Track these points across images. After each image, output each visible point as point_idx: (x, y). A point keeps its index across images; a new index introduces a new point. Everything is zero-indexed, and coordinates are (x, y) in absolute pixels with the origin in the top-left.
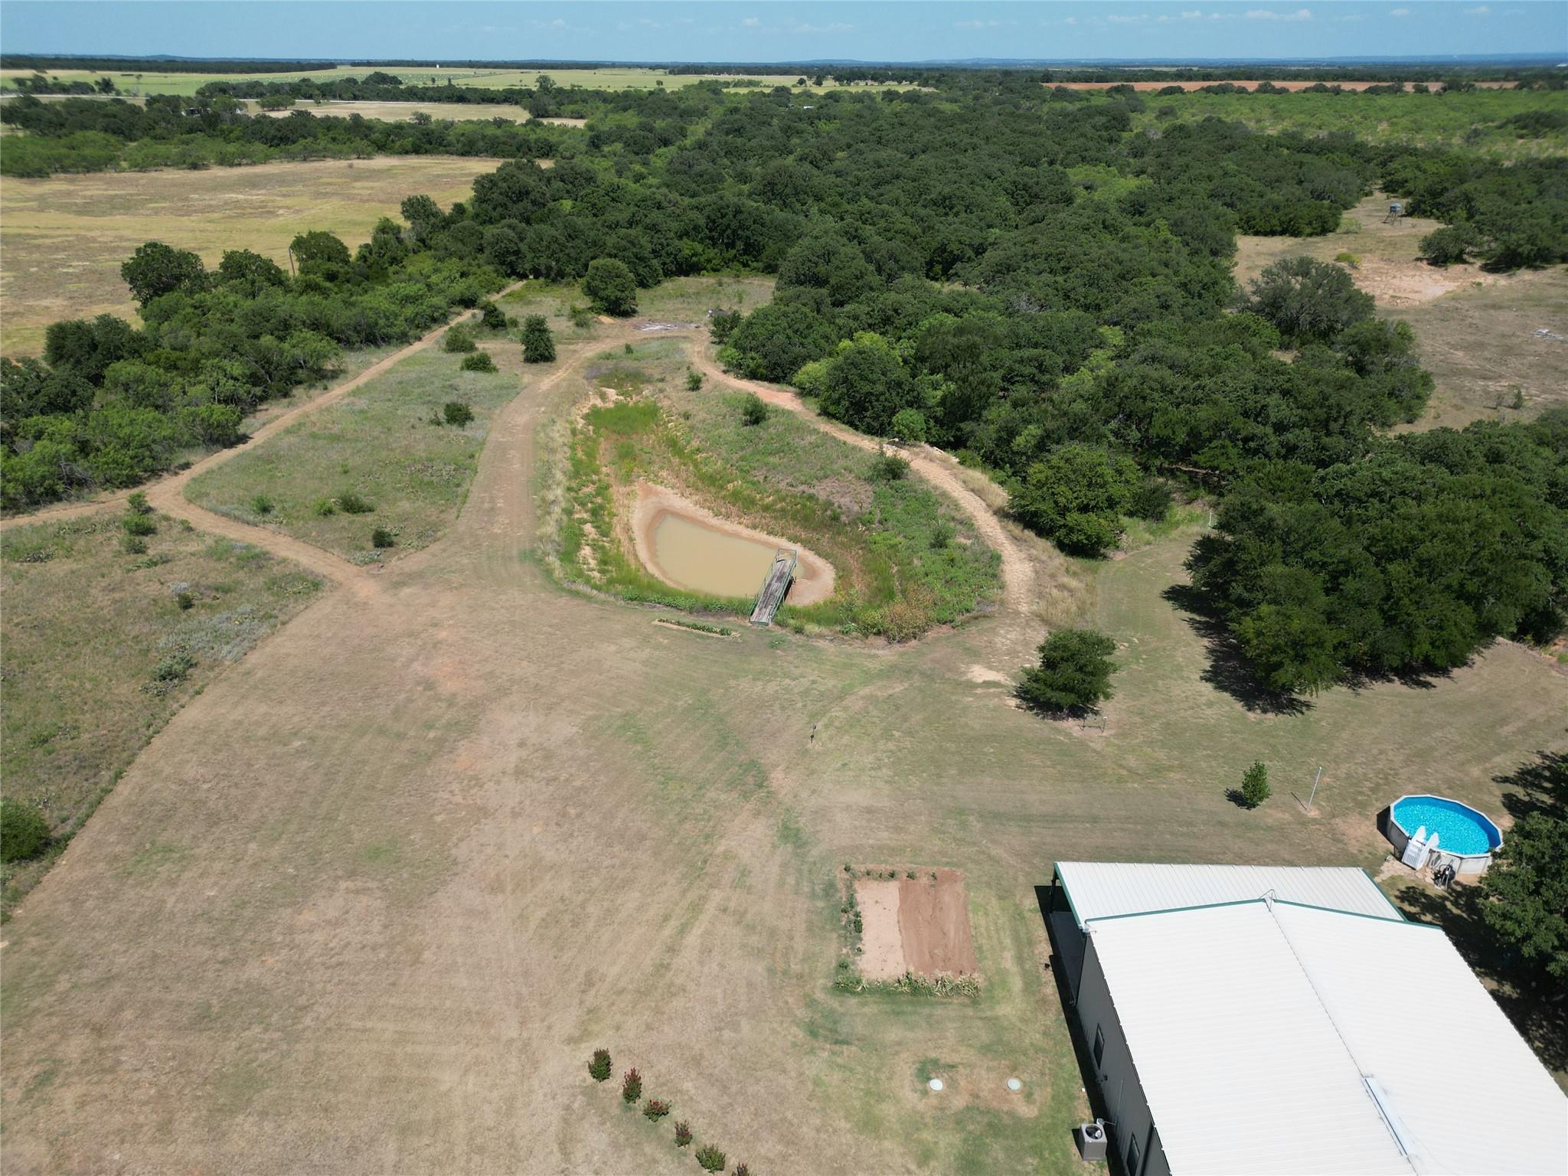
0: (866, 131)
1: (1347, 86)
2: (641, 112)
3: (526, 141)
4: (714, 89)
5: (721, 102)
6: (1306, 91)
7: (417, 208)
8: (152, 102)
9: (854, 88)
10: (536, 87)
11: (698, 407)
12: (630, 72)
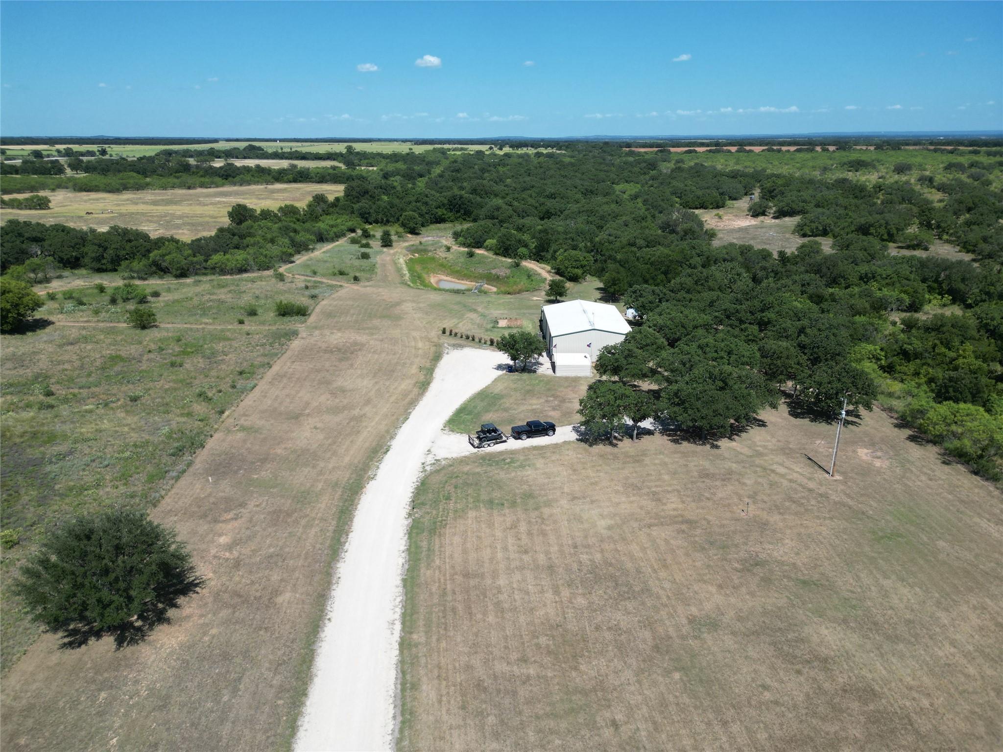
0: (522, 171)
1: (784, 148)
2: (405, 163)
3: (351, 176)
4: (443, 152)
5: (447, 158)
6: (763, 151)
7: (319, 199)
8: (140, 159)
9: (520, 151)
10: (344, 151)
11: (449, 256)
12: (391, 143)
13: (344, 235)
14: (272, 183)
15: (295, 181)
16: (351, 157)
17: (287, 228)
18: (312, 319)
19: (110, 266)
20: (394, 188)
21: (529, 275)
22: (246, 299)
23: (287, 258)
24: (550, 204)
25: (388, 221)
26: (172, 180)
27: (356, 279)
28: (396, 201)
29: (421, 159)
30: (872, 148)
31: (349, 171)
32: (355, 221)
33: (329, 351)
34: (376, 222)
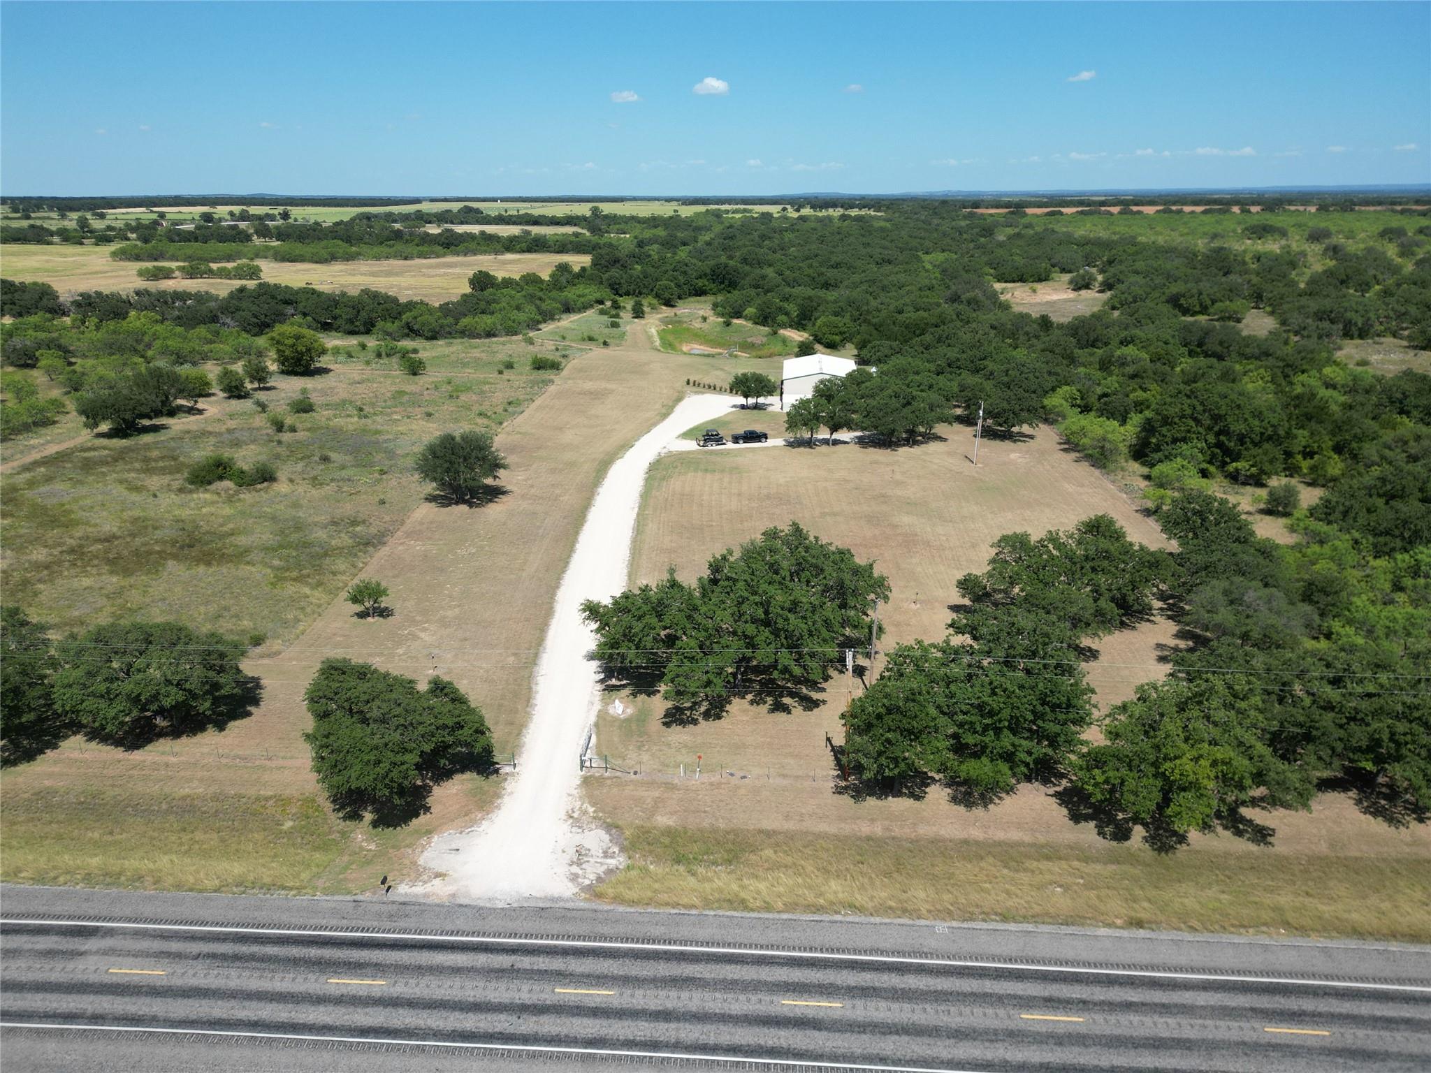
2: (667, 228)
5: (721, 223)
6: (1156, 212)
7: (563, 268)
8: (337, 224)
9: (823, 213)
10: (588, 214)
11: (705, 326)
12: (651, 204)
13: (591, 306)
14: (502, 253)
15: (529, 250)
16: (598, 221)
17: (532, 296)
18: (565, 373)
19: (362, 328)
20: (650, 256)
21: (784, 341)
22: (502, 356)
23: (534, 325)
24: (831, 274)
25: (640, 293)
26: (383, 249)
27: (605, 343)
28: (651, 270)
29: (688, 224)
30: (1313, 209)
31: (595, 239)
32: (605, 292)
33: (581, 393)
34: (627, 294)
